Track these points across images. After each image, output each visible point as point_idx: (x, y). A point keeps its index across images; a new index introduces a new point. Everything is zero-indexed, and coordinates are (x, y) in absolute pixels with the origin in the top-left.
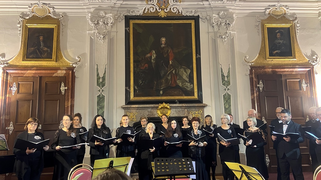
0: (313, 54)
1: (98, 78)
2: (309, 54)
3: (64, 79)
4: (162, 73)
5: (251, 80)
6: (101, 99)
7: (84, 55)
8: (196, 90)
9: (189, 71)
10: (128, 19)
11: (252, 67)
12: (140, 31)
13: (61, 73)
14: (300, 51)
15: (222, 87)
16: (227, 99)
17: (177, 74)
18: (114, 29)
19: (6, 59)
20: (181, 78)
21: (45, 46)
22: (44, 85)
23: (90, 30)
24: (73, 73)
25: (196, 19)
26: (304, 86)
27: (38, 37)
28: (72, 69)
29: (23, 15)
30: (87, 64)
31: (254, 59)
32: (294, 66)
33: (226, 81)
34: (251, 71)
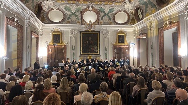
0: (130, 42)
1: (73, 48)
2: (129, 42)
3: (63, 48)
4: (90, 47)
5: (113, 49)
6: (73, 54)
7: (69, 42)
8: (98, 52)
9: (97, 47)
10: (80, 32)
11: (113, 46)
12: (84, 35)
13: (63, 47)
14: (126, 41)
15: (105, 51)
16: (106, 54)
17: (93, 47)
18: (77, 35)
19: (48, 43)
20: (95, 48)
21: (58, 39)
22: (58, 50)
23: (70, 35)
24: (66, 47)
25: (99, 32)
26: (127, 51)
27: (56, 37)
28: (66, 46)
29: (52, 31)
30: (70, 45)
31: (114, 43)
32: (124, 46)
33: (106, 49)
34: (113, 47)
